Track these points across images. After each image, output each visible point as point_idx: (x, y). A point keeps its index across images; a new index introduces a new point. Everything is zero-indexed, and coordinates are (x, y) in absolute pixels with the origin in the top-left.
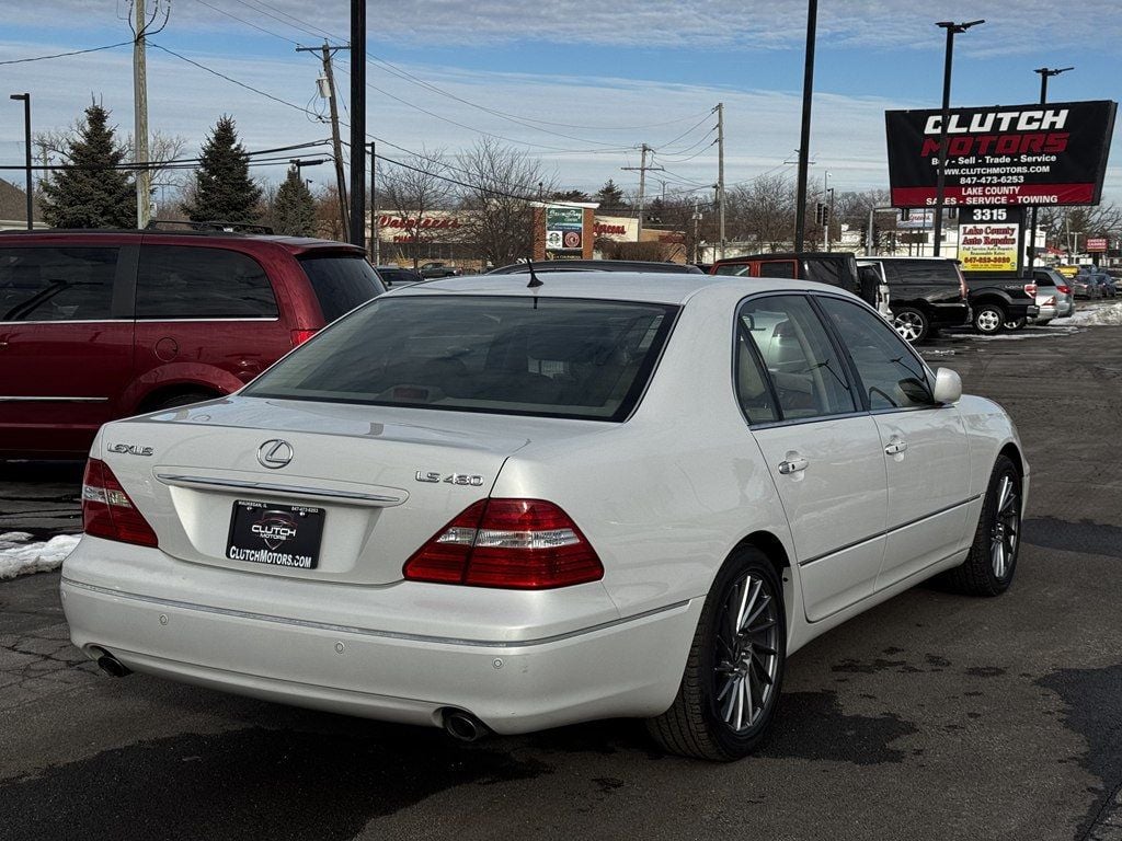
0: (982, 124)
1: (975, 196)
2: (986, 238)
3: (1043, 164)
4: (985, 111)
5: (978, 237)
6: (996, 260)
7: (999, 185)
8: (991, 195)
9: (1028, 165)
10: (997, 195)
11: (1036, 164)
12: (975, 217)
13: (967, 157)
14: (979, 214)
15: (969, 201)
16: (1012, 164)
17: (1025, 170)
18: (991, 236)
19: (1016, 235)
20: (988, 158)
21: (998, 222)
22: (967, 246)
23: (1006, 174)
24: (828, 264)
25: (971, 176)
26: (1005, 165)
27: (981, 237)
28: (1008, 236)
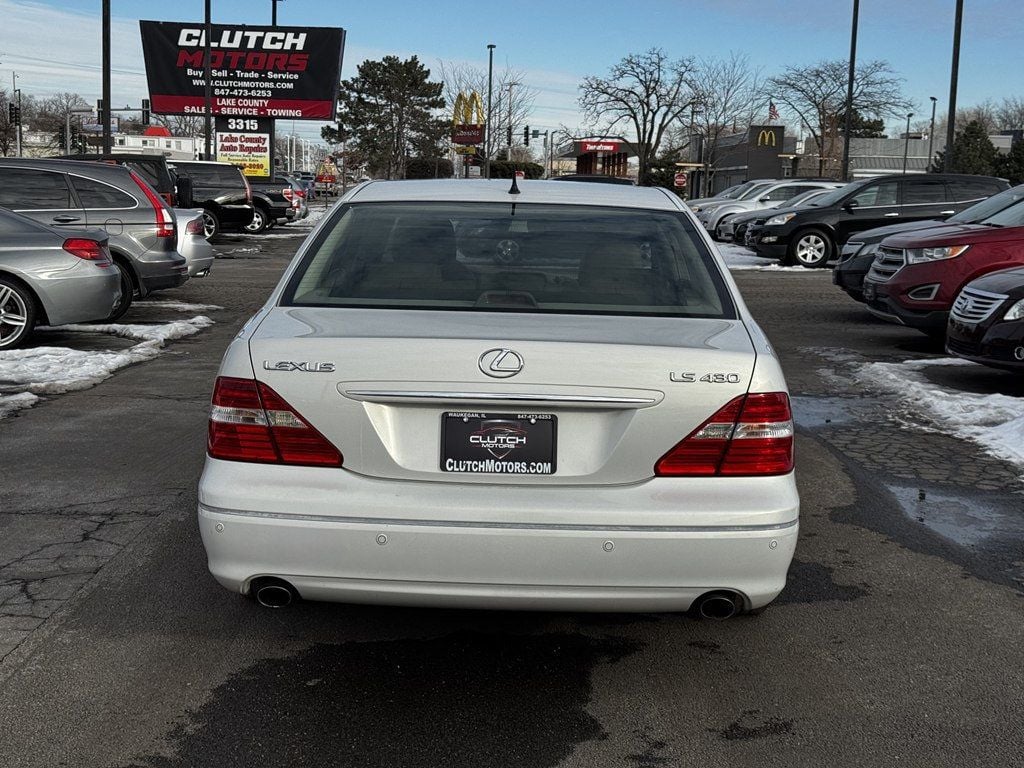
0: (231, 40)
1: (229, 106)
2: (241, 146)
3: (288, 81)
4: (233, 29)
5: (234, 144)
6: (251, 166)
7: (250, 97)
8: (243, 107)
9: (275, 81)
10: (248, 107)
11: (282, 80)
12: (230, 126)
13: (219, 70)
14: (233, 124)
15: (224, 111)
16: (260, 79)
17: (272, 85)
18: (246, 145)
19: (267, 144)
20: (238, 72)
21: (251, 131)
22: (224, 153)
23: (255, 88)
24: (147, 166)
25: (224, 88)
26: (254, 80)
27: (237, 144)
28: (261, 145)
